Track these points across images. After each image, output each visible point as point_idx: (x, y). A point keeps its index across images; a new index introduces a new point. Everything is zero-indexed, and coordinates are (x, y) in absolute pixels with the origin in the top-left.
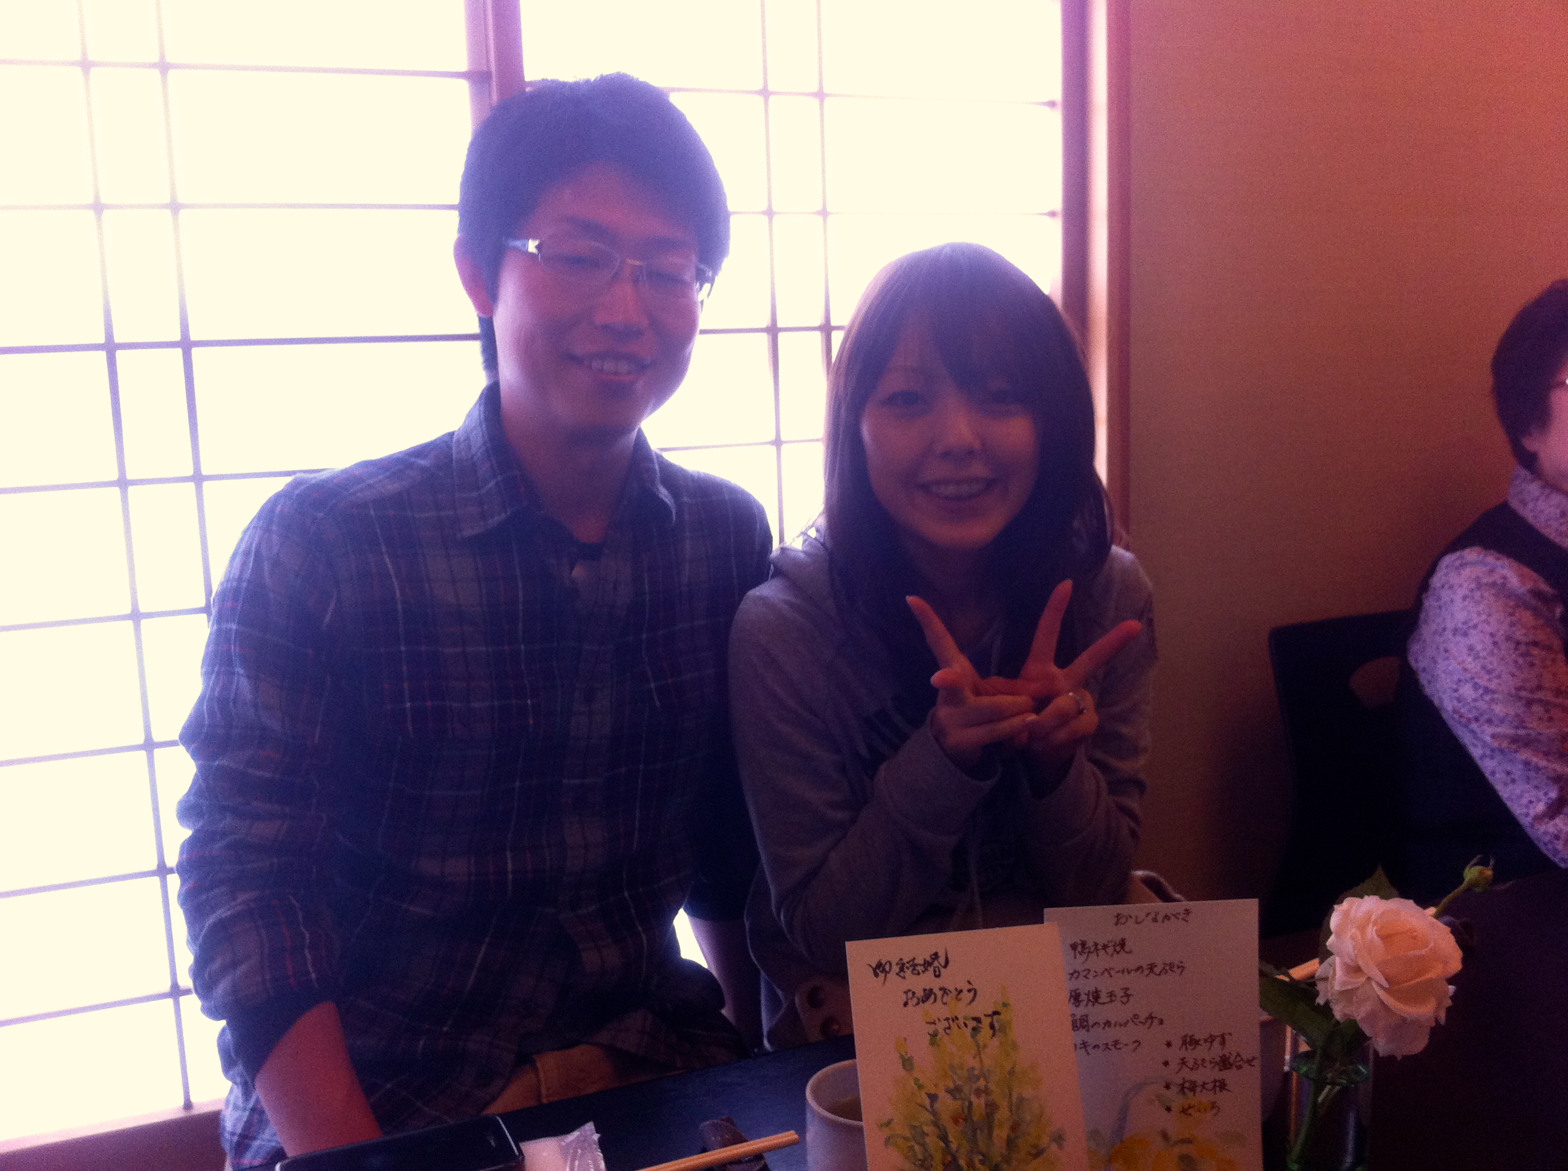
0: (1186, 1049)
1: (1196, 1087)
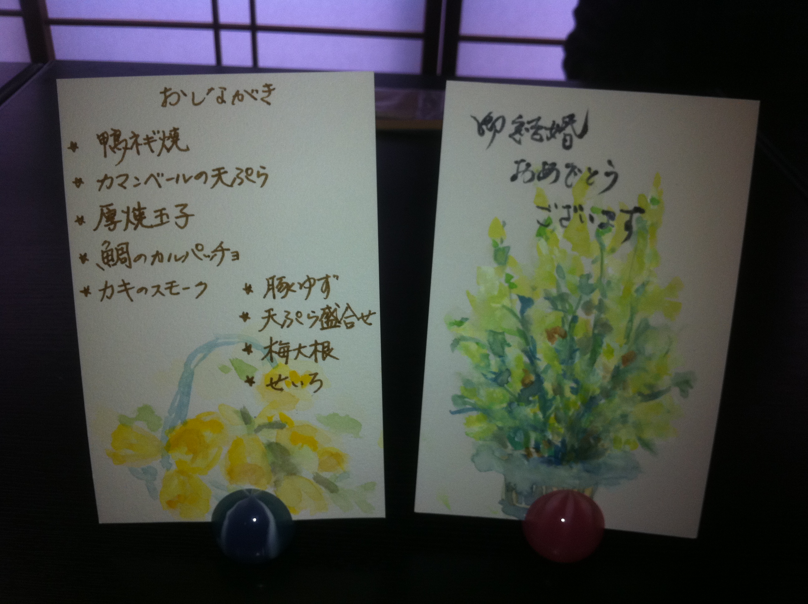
0: (274, 297)
1: (288, 351)
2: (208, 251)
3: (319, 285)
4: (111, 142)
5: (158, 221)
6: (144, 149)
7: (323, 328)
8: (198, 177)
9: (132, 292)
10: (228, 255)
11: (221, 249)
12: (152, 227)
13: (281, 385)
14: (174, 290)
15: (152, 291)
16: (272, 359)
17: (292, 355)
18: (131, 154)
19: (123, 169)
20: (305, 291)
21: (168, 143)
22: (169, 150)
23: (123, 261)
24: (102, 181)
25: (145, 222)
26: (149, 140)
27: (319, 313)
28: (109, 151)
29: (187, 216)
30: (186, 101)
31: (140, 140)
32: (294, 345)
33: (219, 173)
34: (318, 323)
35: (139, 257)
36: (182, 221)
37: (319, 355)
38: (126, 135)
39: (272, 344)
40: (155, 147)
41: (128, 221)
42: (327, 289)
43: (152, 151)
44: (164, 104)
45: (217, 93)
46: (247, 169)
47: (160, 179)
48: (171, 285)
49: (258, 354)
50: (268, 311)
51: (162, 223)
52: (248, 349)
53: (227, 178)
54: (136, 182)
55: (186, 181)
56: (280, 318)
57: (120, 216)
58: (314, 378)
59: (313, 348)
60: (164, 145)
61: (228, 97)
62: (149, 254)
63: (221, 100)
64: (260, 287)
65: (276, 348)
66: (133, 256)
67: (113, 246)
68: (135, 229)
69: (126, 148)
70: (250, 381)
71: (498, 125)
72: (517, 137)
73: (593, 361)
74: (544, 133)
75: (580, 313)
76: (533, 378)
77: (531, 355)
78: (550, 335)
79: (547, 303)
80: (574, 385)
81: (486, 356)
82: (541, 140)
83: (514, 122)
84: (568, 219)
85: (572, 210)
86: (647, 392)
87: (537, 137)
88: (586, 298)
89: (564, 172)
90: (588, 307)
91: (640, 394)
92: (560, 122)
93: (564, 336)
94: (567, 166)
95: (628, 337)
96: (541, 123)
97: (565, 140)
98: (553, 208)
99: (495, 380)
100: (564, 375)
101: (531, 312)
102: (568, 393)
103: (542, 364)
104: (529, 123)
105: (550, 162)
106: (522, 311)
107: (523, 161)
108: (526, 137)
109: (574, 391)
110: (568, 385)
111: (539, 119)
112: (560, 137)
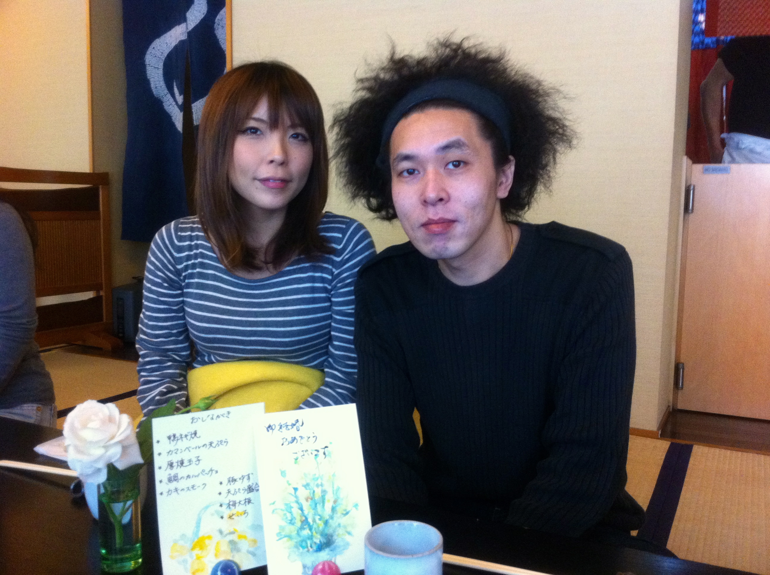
2: (207, 471)
3: (246, 477)
4: (172, 438)
5: (189, 464)
6: (184, 439)
7: (248, 493)
8: (203, 446)
9: (179, 491)
10: (214, 472)
11: (211, 470)
12: (186, 466)
13: (233, 517)
14: (194, 488)
15: (186, 489)
16: (230, 508)
17: (237, 505)
18: (180, 441)
19: (177, 447)
20: (241, 480)
21: (193, 436)
22: (193, 438)
23: (175, 480)
24: (169, 453)
25: (184, 465)
26: (186, 436)
27: (246, 488)
28: (172, 442)
29: (199, 460)
30: (200, 421)
31: (183, 436)
32: (237, 501)
33: (211, 444)
34: (246, 492)
35: (181, 478)
36: (197, 463)
37: (247, 503)
38: (178, 435)
39: (230, 502)
40: (189, 437)
41: (178, 465)
42: (249, 478)
43: (187, 439)
44: (192, 423)
45: (211, 416)
46: (221, 441)
47: (190, 449)
48: (193, 487)
49: (224, 507)
50: (228, 490)
51: (190, 464)
52: (221, 506)
53: (213, 445)
54: (181, 451)
55: (199, 448)
56: (232, 492)
57: (175, 464)
58: (245, 512)
59: (244, 501)
60: (191, 437)
61: (215, 417)
62: (185, 476)
63: (212, 419)
64: (225, 482)
65: (231, 503)
66: (179, 477)
67: (172, 475)
68: (181, 467)
69: (178, 440)
70: (222, 517)
71: (273, 427)
72: (281, 430)
73: (323, 505)
74: (290, 427)
75: (315, 489)
76: (304, 518)
77: (301, 509)
78: (307, 500)
79: (303, 488)
80: (319, 517)
81: (285, 514)
82: (289, 429)
83: (279, 425)
84: (304, 455)
85: (304, 452)
86: (345, 513)
87: (287, 429)
88: (316, 483)
89: (299, 439)
90: (318, 486)
91: (343, 514)
92: (294, 423)
93: (312, 499)
94: (300, 437)
95: (333, 493)
96: (288, 424)
97: (297, 428)
98: (298, 453)
99: (290, 523)
100: (315, 514)
101: (298, 493)
102: (318, 521)
103: (306, 512)
104: (284, 424)
105: (293, 437)
106: (295, 493)
107: (284, 438)
108: (284, 429)
109: (320, 519)
110: (317, 518)
111: (287, 423)
112: (295, 427)
